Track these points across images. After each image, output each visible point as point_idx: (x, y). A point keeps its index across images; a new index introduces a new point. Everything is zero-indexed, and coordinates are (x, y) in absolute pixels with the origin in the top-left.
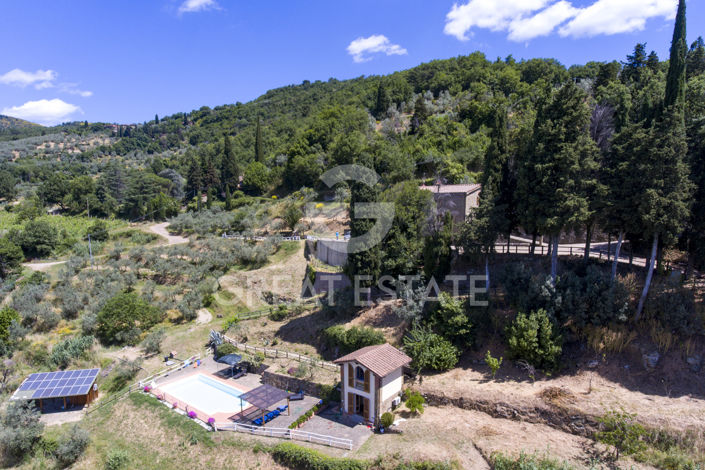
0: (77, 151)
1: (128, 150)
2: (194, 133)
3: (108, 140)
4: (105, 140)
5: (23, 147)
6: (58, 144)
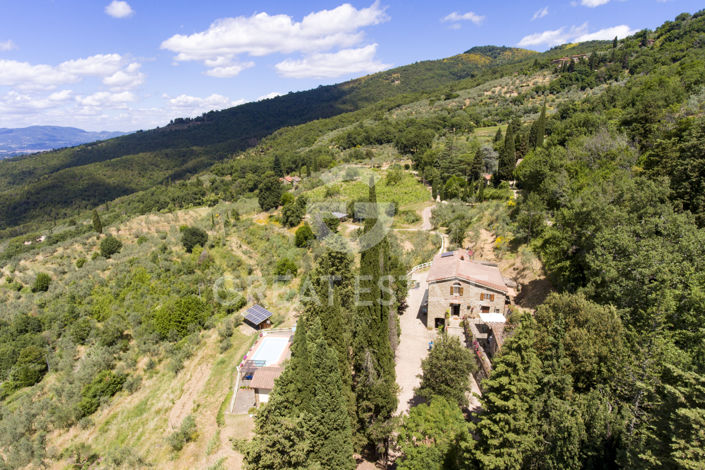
0: (515, 94)
1: (563, 87)
2: (637, 60)
3: (547, 79)
4: (544, 79)
5: (475, 95)
6: (503, 88)
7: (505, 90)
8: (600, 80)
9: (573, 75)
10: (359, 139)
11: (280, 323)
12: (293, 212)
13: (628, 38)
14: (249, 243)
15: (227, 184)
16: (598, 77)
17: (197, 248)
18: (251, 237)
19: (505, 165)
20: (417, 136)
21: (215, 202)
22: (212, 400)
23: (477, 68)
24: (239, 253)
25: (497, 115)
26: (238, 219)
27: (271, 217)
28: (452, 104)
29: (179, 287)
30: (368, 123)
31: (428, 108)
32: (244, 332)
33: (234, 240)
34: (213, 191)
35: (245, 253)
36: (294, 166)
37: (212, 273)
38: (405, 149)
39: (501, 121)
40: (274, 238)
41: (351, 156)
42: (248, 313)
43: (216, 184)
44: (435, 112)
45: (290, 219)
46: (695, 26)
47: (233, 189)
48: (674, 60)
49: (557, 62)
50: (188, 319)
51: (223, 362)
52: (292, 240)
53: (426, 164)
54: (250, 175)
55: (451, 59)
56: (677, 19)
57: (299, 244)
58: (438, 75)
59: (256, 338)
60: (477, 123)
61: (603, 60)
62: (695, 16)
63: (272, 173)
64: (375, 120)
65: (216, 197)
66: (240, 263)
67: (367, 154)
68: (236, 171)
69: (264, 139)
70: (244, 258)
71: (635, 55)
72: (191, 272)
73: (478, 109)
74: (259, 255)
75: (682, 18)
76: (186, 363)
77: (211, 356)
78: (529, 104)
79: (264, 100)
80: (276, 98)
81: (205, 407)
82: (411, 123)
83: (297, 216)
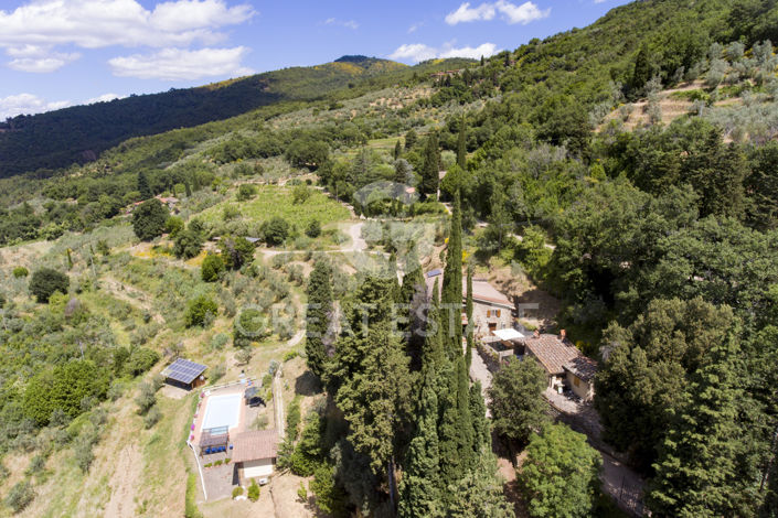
0: (400, 107)
1: (444, 100)
2: (506, 79)
3: (428, 92)
4: (426, 92)
5: (360, 106)
6: (387, 100)
7: (389, 102)
8: (476, 95)
9: (451, 89)
10: (239, 152)
11: (219, 376)
12: (190, 240)
13: (493, 58)
14: (133, 283)
15: (72, 210)
16: (474, 93)
17: (57, 296)
18: (134, 274)
19: (430, 177)
20: (311, 149)
21: (58, 234)
22: (163, 491)
23: (350, 77)
24: (123, 297)
25: (386, 127)
26: (108, 254)
27: (155, 247)
28: (338, 115)
29: (43, 351)
30: (247, 134)
31: (313, 118)
32: (172, 396)
33: (110, 282)
34: (51, 219)
35: (132, 295)
36: (163, 184)
37: (94, 327)
38: (299, 163)
39: (390, 133)
40: (168, 273)
41: (237, 171)
42: (171, 371)
43: (55, 210)
44: (322, 123)
45: (187, 249)
46: (548, 51)
47: (81, 215)
48: (537, 80)
49: (434, 76)
50: (77, 392)
51: (156, 440)
52: (198, 275)
53: (336, 179)
54: (104, 197)
55: (323, 66)
56: (530, 43)
57: (207, 278)
58: (311, 83)
59: (196, 399)
60: (369, 134)
61: (475, 77)
62: (545, 42)
63: (137, 193)
64: (254, 130)
65: (59, 228)
66: (130, 309)
67: (256, 169)
68: (83, 192)
69: (107, 152)
70: (133, 302)
71: (502, 74)
72: (58, 329)
73: (366, 121)
74: (153, 297)
75: (534, 42)
76: (97, 451)
77: (133, 434)
78: (415, 117)
79: (97, 104)
80: (113, 101)
81: (156, 503)
82: (297, 134)
83: (196, 245)
